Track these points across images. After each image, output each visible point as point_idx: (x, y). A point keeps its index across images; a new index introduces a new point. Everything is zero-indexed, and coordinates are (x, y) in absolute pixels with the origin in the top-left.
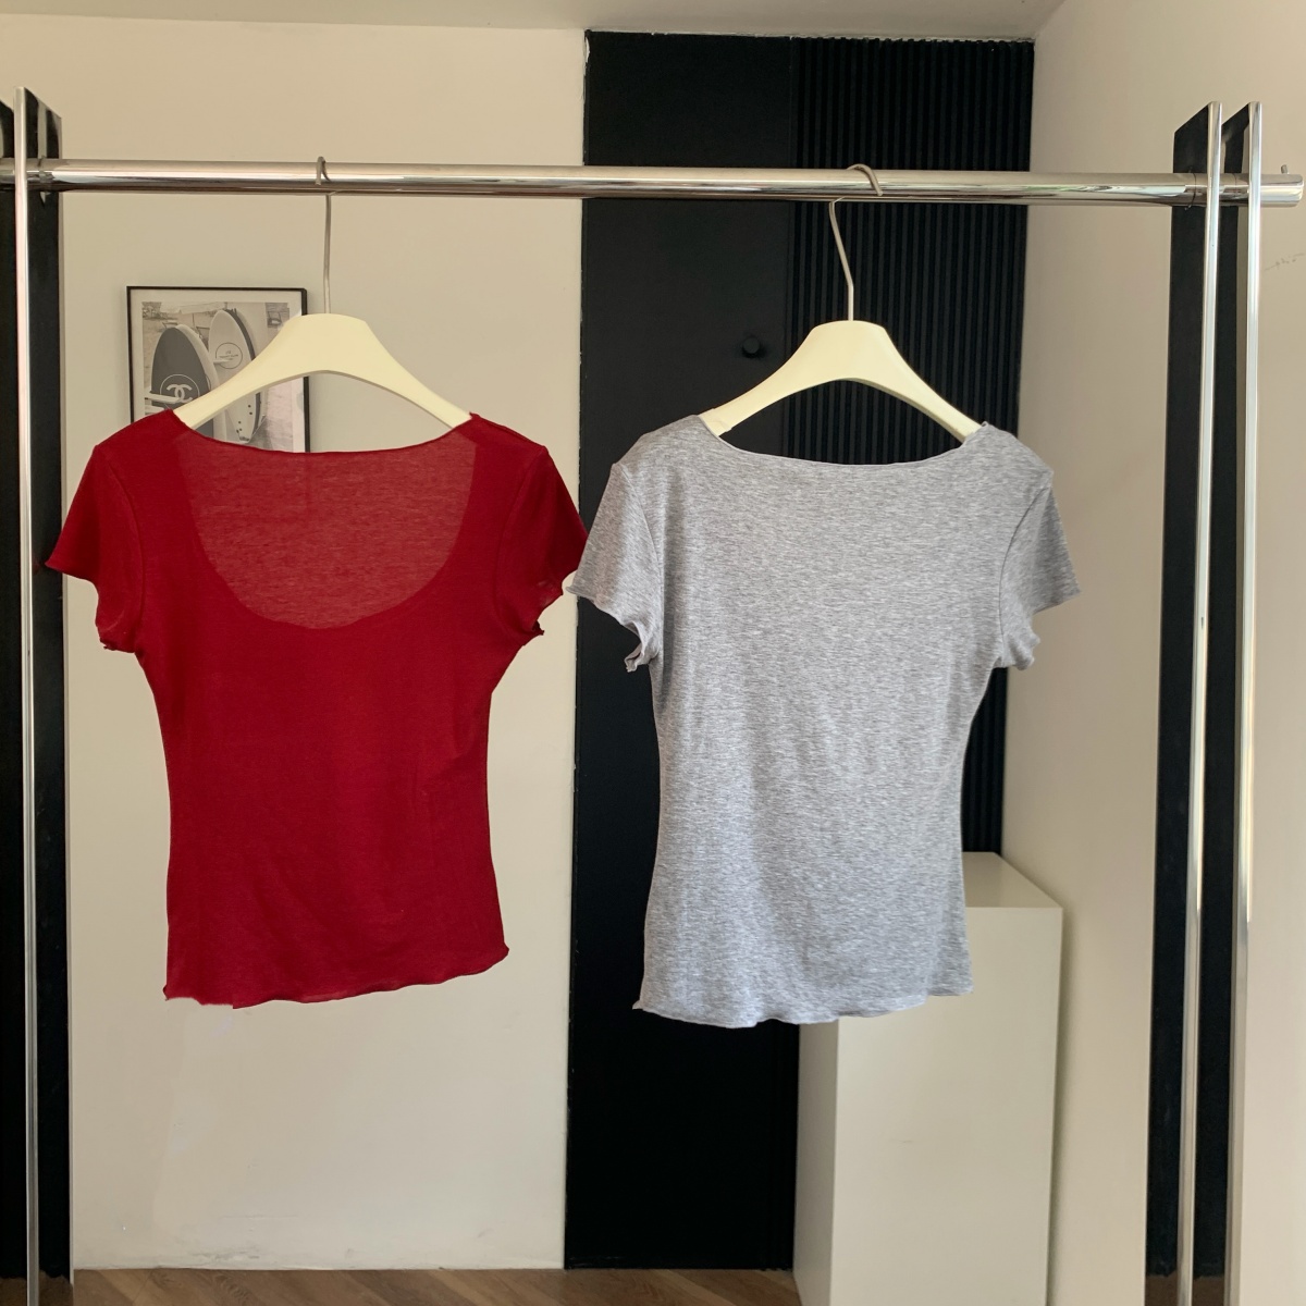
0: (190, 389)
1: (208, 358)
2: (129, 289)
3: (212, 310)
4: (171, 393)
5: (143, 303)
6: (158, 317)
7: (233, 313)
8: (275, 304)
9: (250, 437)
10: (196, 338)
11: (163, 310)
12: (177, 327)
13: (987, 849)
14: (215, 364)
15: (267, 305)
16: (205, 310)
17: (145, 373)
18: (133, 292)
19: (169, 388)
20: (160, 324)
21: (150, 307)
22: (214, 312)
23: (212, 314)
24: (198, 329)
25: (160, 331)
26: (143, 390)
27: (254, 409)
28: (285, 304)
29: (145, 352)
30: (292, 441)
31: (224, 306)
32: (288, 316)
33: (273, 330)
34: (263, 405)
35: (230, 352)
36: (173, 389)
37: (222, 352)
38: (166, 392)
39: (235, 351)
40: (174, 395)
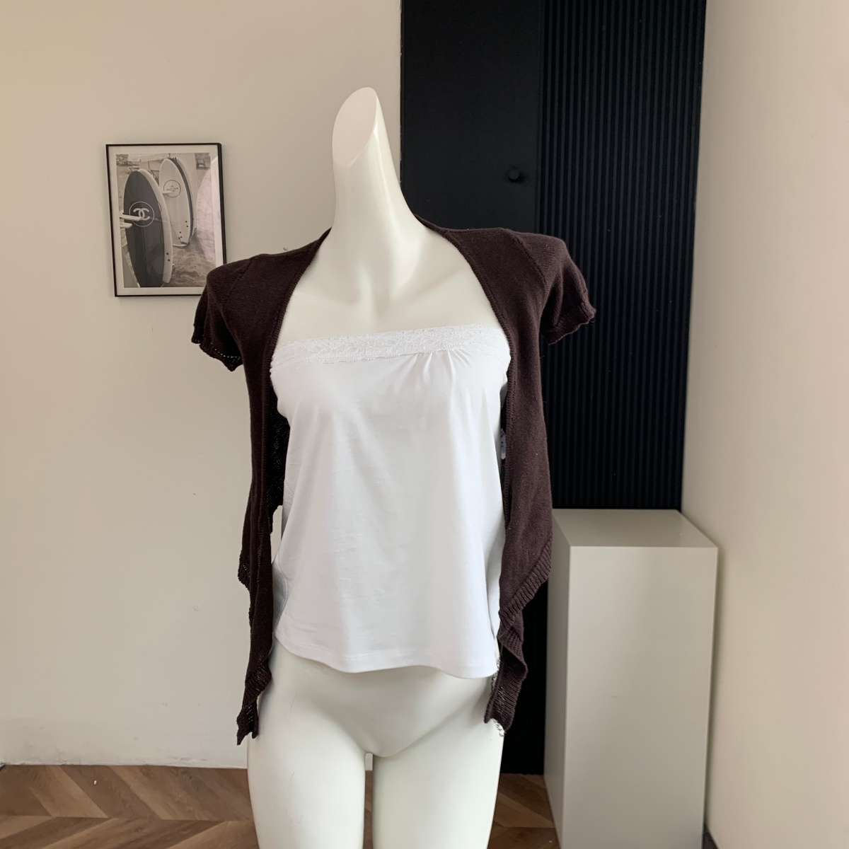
0: (148, 211)
1: (160, 190)
2: (107, 146)
3: (160, 158)
4: (136, 214)
5: (118, 156)
6: (126, 164)
7: (174, 161)
8: (201, 154)
10: (151, 178)
11: (129, 159)
12: (139, 170)
13: (672, 508)
14: (164, 194)
15: (196, 154)
16: (156, 159)
17: (119, 201)
18: (110, 148)
19: (135, 211)
20: (128, 169)
21: (121, 158)
22: (162, 160)
23: (160, 161)
24: (152, 172)
25: (128, 173)
26: (118, 212)
27: (189, 224)
28: (208, 154)
29: (119, 187)
30: (214, 244)
31: (168, 156)
32: (210, 162)
33: (200, 171)
34: (195, 221)
35: (173, 186)
36: (138, 211)
37: (168, 186)
38: (133, 214)
39: (176, 185)
40: (138, 216)
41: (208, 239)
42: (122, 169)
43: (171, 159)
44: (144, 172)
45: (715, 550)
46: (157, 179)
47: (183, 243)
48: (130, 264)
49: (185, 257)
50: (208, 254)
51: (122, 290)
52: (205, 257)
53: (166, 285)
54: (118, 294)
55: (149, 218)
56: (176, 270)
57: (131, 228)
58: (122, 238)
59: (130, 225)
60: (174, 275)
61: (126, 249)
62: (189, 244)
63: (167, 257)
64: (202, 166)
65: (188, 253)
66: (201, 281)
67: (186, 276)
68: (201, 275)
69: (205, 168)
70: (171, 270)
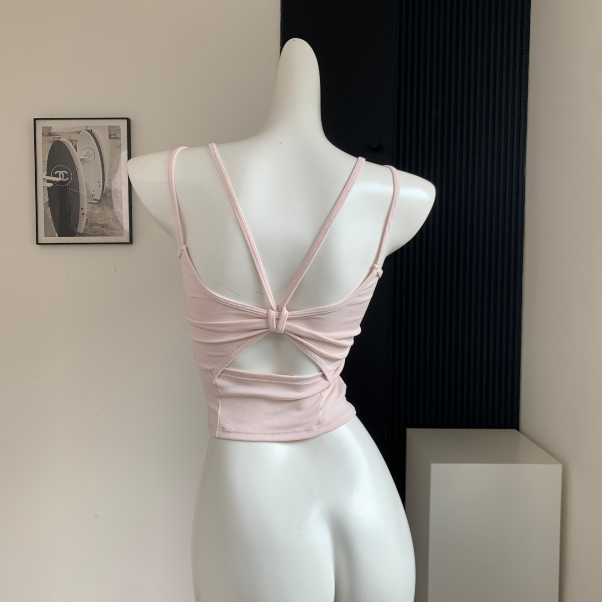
0: (67, 173)
1: (77, 156)
2: (35, 120)
3: (79, 130)
4: (57, 176)
5: (42, 127)
6: (50, 134)
7: (91, 132)
8: (113, 127)
9: (98, 198)
10: (70, 146)
11: (52, 131)
12: (60, 140)
13: (511, 427)
14: (81, 159)
15: (109, 127)
16: (76, 130)
17: (43, 165)
18: (37, 121)
19: (56, 173)
20: (51, 138)
21: (46, 129)
22: (81, 131)
23: (79, 132)
24: (71, 141)
25: (51, 142)
26: (42, 174)
27: (101, 184)
28: (119, 126)
29: (43, 153)
30: (122, 201)
31: (86, 128)
32: (120, 133)
33: (112, 140)
34: (106, 182)
35: (88, 153)
36: (58, 174)
37: (84, 153)
38: (54, 176)
39: (91, 152)
40: (58, 177)
41: (117, 197)
42: (46, 137)
43: (88, 131)
44: (65, 141)
45: (559, 467)
46: (75, 147)
47: (95, 200)
48: (50, 217)
49: (97, 211)
50: (117, 209)
51: (43, 239)
52: (113, 212)
53: (80, 235)
54: (39, 242)
55: (67, 179)
56: (89, 222)
57: (52, 187)
58: (44, 195)
59: (52, 184)
60: (87, 226)
61: (48, 205)
62: (100, 200)
63: (81, 212)
64: (114, 136)
65: (100, 208)
66: (110, 232)
67: (97, 227)
68: (110, 227)
69: (116, 138)
70: (85, 222)
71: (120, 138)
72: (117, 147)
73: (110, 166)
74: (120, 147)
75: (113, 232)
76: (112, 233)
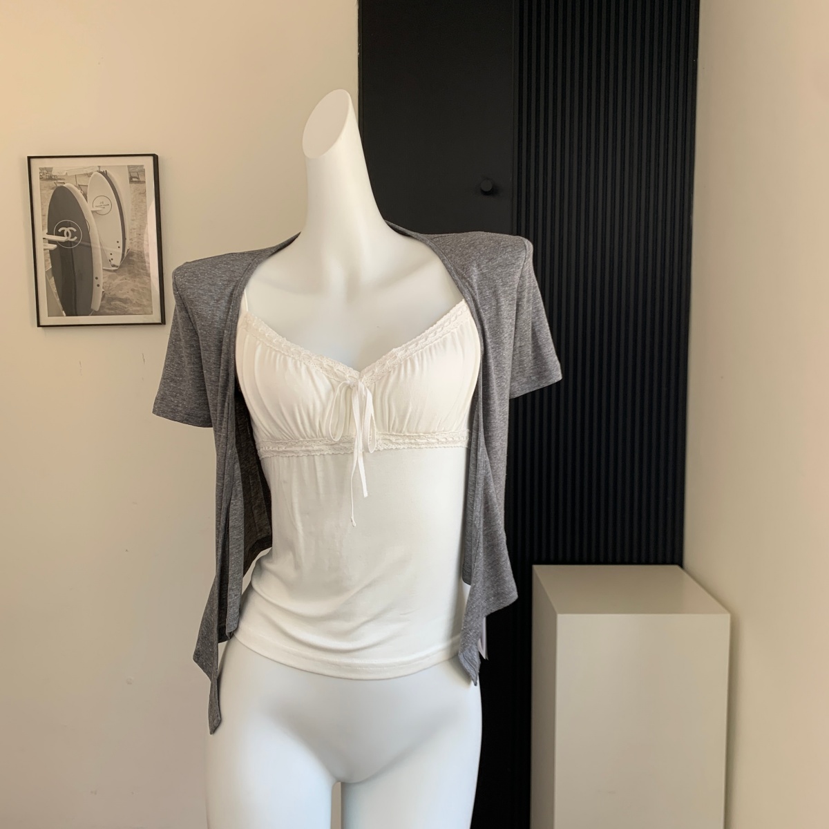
0: (75, 230)
1: (88, 207)
2: (29, 158)
3: (89, 172)
4: (62, 234)
5: (41, 169)
6: (51, 178)
7: (105, 174)
8: (135, 166)
9: (117, 261)
10: (78, 193)
11: (54, 173)
12: (64, 185)
14: (93, 212)
15: (129, 167)
16: (85, 172)
17: (43, 220)
18: (33, 161)
19: (60, 230)
20: (52, 183)
21: (45, 171)
22: (91, 174)
23: (89, 175)
24: (79, 187)
25: (53, 188)
26: (41, 232)
27: (121, 244)
28: (143, 166)
29: (42, 204)
30: (149, 267)
31: (98, 169)
32: (144, 175)
33: (134, 185)
34: (128, 241)
35: (103, 203)
36: (63, 231)
37: (97, 203)
38: (58, 234)
39: (106, 202)
40: (64, 236)
41: (145, 262)
42: (45, 183)
43: (102, 173)
44: (72, 188)
45: (727, 617)
46: (85, 195)
47: (114, 266)
48: (54, 290)
49: (117, 281)
51: (46, 319)
53: (96, 314)
54: (41, 324)
55: (76, 238)
56: (106, 296)
57: (55, 250)
58: (46, 261)
59: (55, 246)
60: (104, 302)
61: (50, 274)
62: (121, 267)
63: (96, 282)
64: (136, 180)
65: (120, 278)
66: (134, 308)
67: (118, 303)
68: (134, 302)
69: (139, 182)
70: (101, 296)
71: (144, 182)
72: (140, 193)
73: (133, 220)
74: (144, 193)
75: (138, 308)
76: (138, 311)
